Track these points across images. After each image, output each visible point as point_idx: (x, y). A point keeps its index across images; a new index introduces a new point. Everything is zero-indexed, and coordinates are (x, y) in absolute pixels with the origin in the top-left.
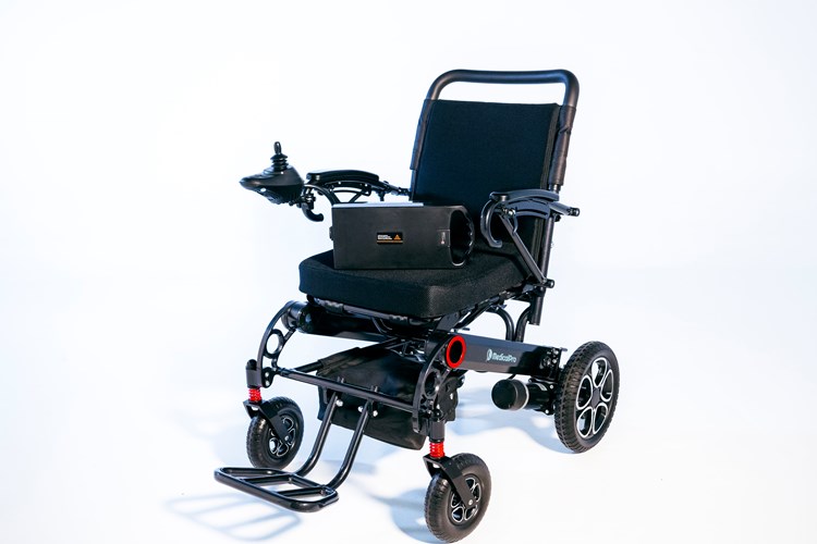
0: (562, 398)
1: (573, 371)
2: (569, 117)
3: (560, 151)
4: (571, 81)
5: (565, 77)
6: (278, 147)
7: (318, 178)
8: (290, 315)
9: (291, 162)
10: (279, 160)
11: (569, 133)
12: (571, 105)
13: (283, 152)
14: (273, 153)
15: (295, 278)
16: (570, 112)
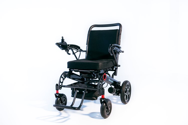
0: (122, 91)
1: (124, 86)
2: (121, 31)
3: (119, 38)
4: (120, 25)
5: (119, 24)
6: (63, 38)
7: (70, 45)
8: (65, 74)
9: (65, 41)
10: (63, 40)
11: (121, 35)
12: (121, 29)
13: (64, 39)
14: (62, 39)
15: (66, 65)
16: (121, 30)
